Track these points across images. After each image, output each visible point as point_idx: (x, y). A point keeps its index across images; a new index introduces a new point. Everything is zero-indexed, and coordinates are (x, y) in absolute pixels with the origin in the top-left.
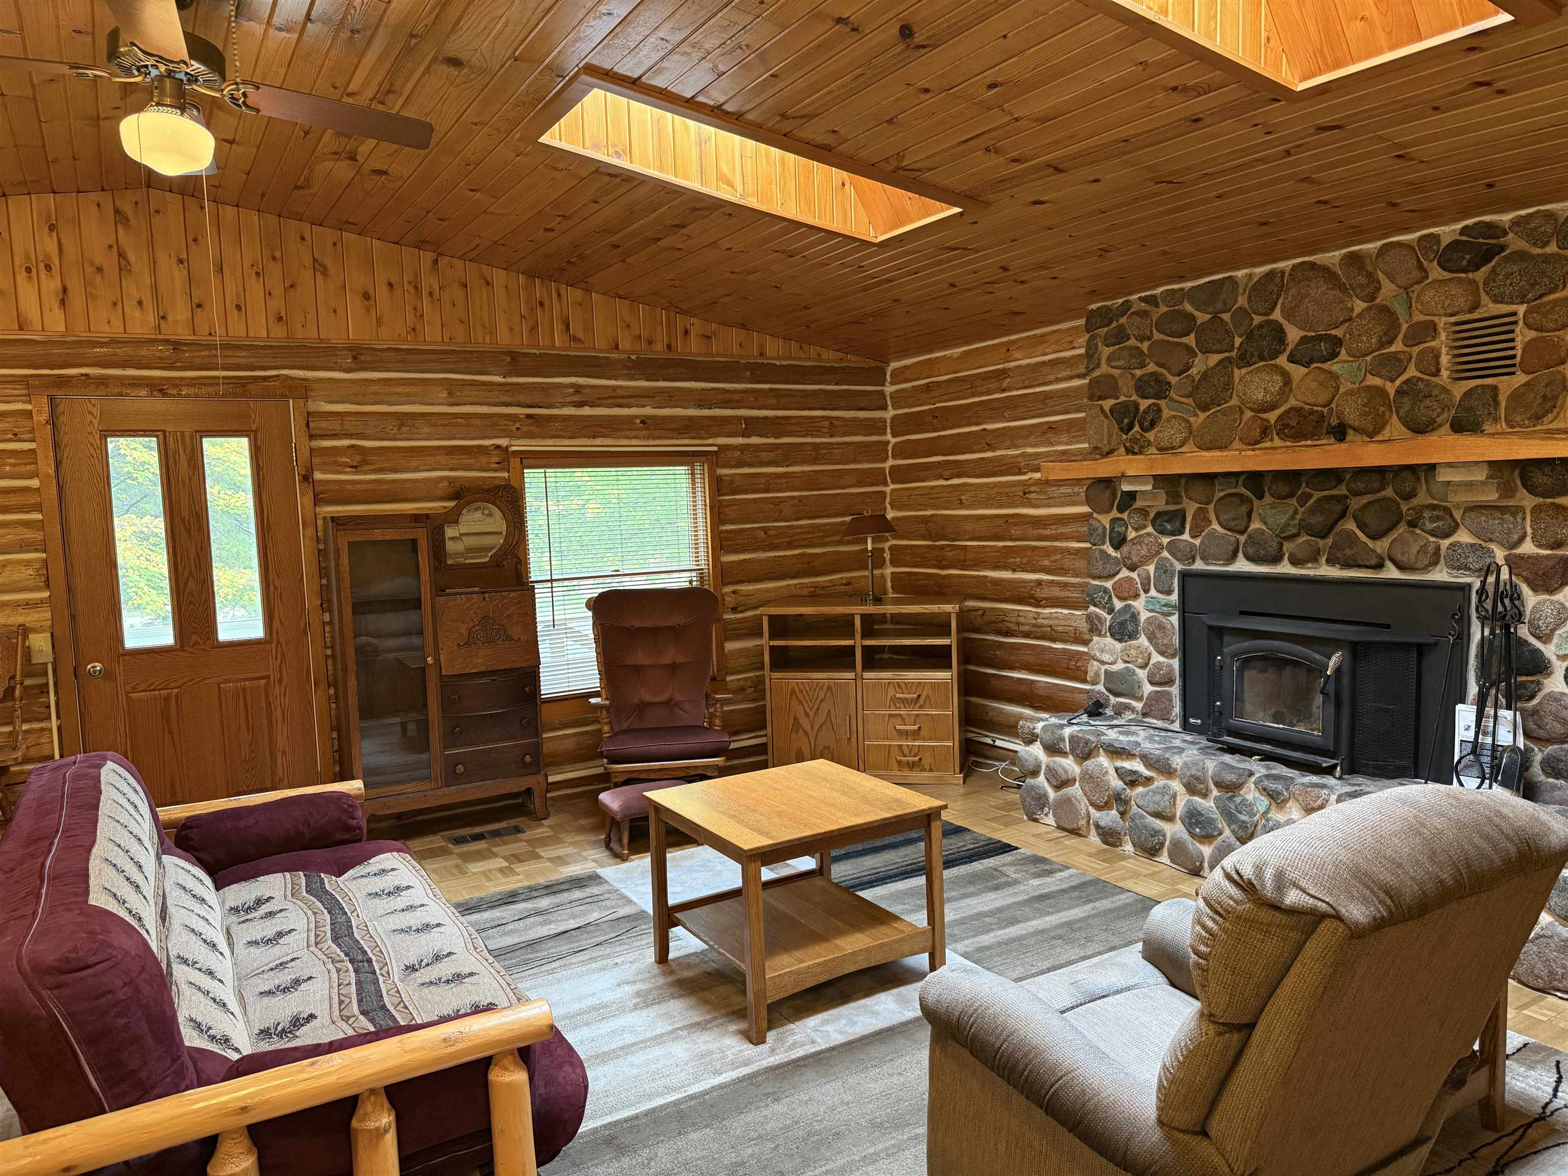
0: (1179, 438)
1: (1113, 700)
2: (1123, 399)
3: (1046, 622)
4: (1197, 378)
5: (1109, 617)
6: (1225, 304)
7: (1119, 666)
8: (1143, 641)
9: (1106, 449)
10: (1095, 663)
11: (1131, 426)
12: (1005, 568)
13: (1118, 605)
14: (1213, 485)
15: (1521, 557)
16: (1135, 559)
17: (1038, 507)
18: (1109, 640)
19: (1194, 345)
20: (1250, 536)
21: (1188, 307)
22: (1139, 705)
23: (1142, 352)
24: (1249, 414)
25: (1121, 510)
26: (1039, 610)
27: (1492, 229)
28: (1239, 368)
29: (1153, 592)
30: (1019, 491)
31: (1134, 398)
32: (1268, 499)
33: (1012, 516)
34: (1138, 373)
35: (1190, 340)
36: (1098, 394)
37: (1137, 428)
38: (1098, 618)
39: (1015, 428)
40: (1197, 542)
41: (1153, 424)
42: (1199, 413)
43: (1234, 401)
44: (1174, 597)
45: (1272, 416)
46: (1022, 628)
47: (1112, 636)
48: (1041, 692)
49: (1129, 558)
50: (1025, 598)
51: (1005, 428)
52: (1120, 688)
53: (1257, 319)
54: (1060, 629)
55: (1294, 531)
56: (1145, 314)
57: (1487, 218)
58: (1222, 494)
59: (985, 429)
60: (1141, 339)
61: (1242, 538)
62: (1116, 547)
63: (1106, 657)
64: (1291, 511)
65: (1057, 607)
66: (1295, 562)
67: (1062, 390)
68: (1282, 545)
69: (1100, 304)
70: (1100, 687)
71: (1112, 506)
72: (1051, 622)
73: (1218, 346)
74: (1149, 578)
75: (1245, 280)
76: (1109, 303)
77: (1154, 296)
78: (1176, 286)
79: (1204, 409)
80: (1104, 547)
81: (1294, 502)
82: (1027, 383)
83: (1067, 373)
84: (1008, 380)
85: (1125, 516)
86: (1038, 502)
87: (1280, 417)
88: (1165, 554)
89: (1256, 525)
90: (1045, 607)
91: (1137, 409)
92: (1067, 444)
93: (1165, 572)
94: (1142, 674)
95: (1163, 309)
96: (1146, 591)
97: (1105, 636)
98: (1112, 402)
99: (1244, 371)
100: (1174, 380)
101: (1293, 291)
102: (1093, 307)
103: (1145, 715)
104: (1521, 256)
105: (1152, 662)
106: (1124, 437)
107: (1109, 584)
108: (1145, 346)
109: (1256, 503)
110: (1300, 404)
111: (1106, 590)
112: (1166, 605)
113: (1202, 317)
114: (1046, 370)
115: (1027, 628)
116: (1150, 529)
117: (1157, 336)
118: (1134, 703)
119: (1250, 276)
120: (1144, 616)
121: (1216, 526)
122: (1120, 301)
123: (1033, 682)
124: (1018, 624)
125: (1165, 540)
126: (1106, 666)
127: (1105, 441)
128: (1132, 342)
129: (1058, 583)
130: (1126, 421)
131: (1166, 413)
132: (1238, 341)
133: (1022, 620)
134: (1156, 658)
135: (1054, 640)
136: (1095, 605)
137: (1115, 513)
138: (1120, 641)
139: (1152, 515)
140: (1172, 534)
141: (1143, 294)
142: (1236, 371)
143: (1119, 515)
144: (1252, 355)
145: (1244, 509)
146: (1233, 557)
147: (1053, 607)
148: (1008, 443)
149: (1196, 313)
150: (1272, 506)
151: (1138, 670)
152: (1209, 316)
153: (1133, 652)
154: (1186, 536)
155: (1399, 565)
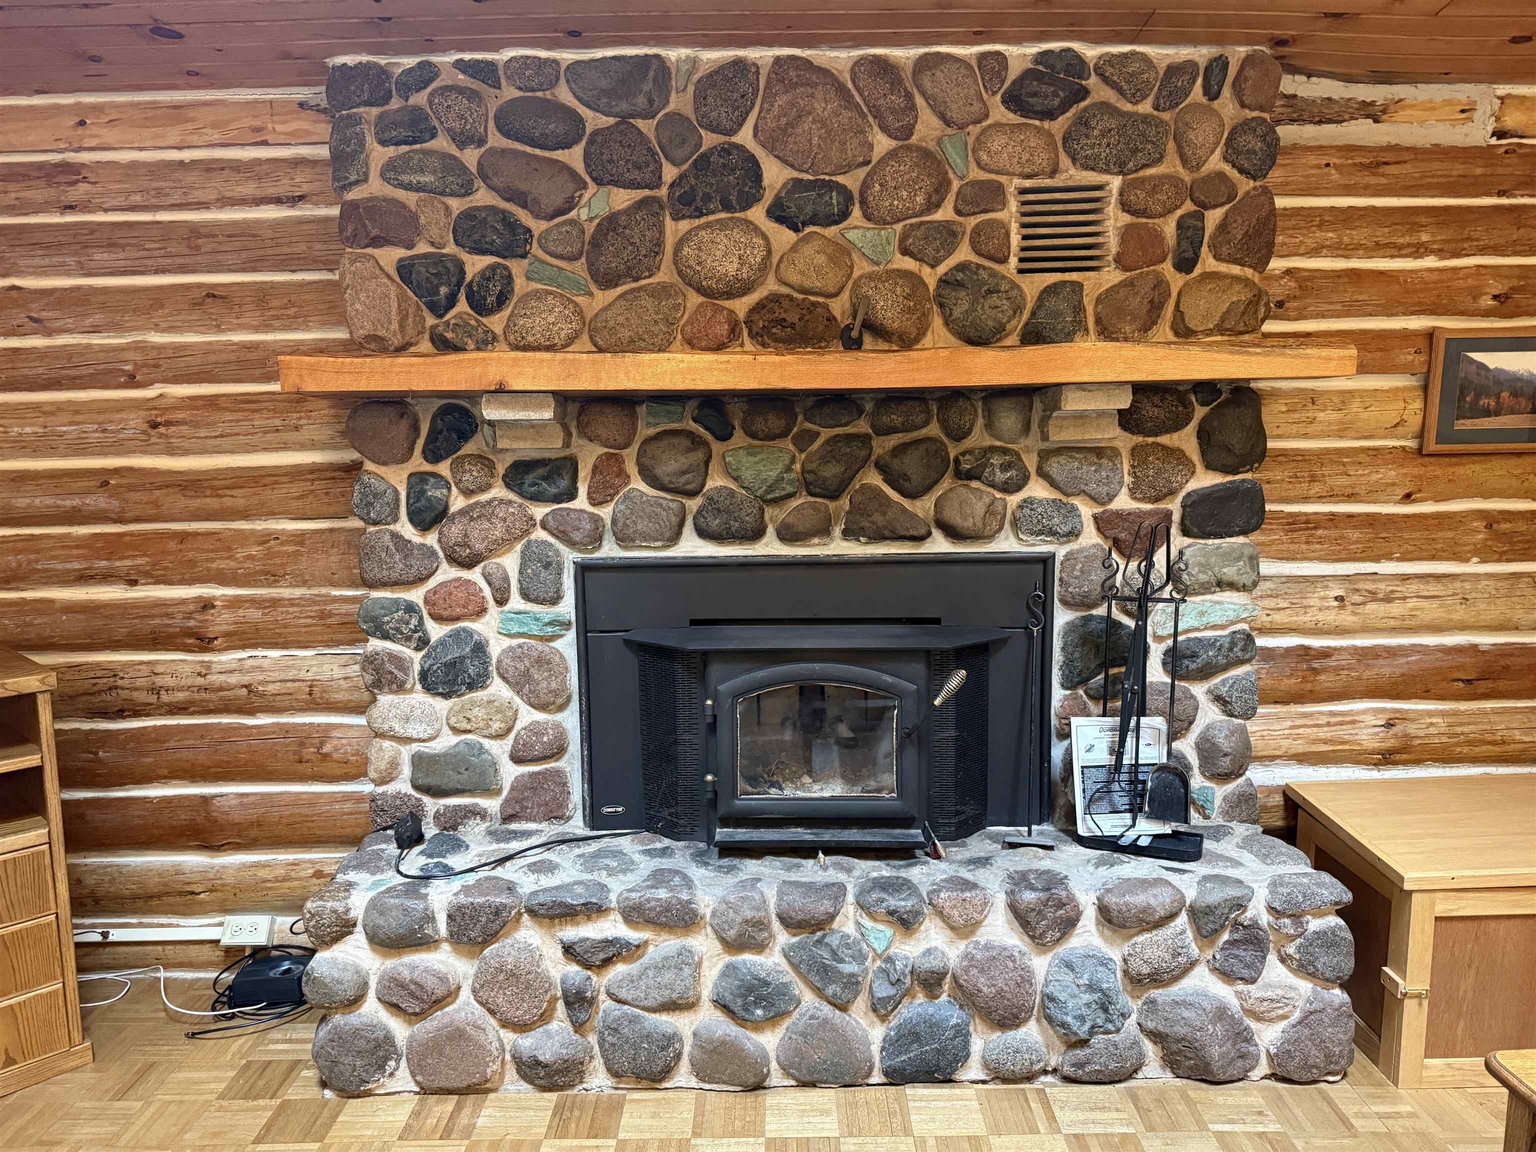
0: (566, 330)
1: (431, 805)
2: (423, 248)
3: (233, 679)
4: (590, 229)
5: (417, 657)
6: (651, 101)
7: (446, 742)
8: (498, 689)
9: (396, 341)
10: (387, 744)
11: (452, 301)
12: (107, 578)
13: (436, 631)
14: (634, 417)
15: (1118, 514)
16: (479, 546)
17: (186, 452)
18: (419, 698)
19: (579, 166)
20: (710, 499)
21: (564, 95)
22: (492, 805)
23: (464, 169)
24: (695, 299)
25: (433, 455)
26: (206, 657)
28: (676, 218)
29: (516, 602)
30: (136, 421)
31: (451, 249)
32: (739, 438)
33: (117, 471)
34: (456, 205)
35: (574, 157)
36: (374, 232)
37: (462, 306)
38: (395, 659)
39: (105, 290)
40: (606, 512)
41: (502, 300)
42: (594, 288)
43: (665, 275)
44: (567, 607)
45: (741, 306)
46: (165, 697)
47: (429, 688)
48: (237, 816)
49: (466, 545)
50: (174, 636)
51: (78, 288)
52: (452, 779)
53: (710, 140)
54: (271, 688)
55: (790, 489)
56: (473, 95)
58: (652, 432)
59: (14, 288)
60: (463, 140)
61: (693, 504)
62: (423, 523)
63: (415, 730)
64: (786, 459)
65: (254, 646)
66: (787, 535)
67: (234, 223)
68: (762, 511)
69: (365, 58)
70: (402, 786)
71: (411, 450)
72: (246, 679)
73: (636, 175)
74: (506, 579)
75: (685, 68)
76: (382, 60)
77: (492, 64)
78: (543, 54)
79: (607, 281)
80: (396, 527)
81: (788, 444)
82: (137, 199)
83: (250, 189)
84: (83, 187)
85: (444, 468)
86: (186, 444)
87: (759, 307)
88: (540, 534)
89: (716, 481)
90: (221, 650)
91: (462, 272)
92: (257, 329)
93: (547, 566)
94: (500, 749)
95: (510, 92)
96: (501, 602)
97: (411, 690)
98: (401, 253)
99: (685, 225)
100: (538, 226)
101: (782, 100)
102: (350, 60)
103: (508, 818)
104: (1105, 107)
105: (519, 726)
106: (431, 321)
107: (416, 596)
108: (471, 157)
109: (717, 447)
110: (784, 290)
111: (411, 608)
112: (550, 624)
113: (594, 120)
114: (191, 178)
115: (181, 696)
116: (499, 491)
117: (495, 140)
118: (483, 802)
119: (694, 62)
120: (497, 647)
121: (638, 484)
122: (410, 62)
123: (205, 800)
124: (155, 690)
125: (539, 511)
126: (415, 747)
127: (395, 326)
128: (441, 143)
129: (253, 602)
130: (443, 290)
131: (520, 285)
132: (670, 173)
133: (168, 681)
134: (528, 716)
135: (251, 712)
136: (386, 637)
137: (418, 463)
138: (446, 696)
139: (501, 469)
140: (557, 499)
141: (467, 56)
142: (669, 222)
143: (427, 467)
144: (707, 198)
145: (700, 455)
146: (674, 538)
147: (243, 647)
148: (98, 318)
149: (582, 110)
150: (750, 451)
151: (487, 743)
152: (612, 121)
153: (478, 713)
154: (581, 502)
155: (952, 533)
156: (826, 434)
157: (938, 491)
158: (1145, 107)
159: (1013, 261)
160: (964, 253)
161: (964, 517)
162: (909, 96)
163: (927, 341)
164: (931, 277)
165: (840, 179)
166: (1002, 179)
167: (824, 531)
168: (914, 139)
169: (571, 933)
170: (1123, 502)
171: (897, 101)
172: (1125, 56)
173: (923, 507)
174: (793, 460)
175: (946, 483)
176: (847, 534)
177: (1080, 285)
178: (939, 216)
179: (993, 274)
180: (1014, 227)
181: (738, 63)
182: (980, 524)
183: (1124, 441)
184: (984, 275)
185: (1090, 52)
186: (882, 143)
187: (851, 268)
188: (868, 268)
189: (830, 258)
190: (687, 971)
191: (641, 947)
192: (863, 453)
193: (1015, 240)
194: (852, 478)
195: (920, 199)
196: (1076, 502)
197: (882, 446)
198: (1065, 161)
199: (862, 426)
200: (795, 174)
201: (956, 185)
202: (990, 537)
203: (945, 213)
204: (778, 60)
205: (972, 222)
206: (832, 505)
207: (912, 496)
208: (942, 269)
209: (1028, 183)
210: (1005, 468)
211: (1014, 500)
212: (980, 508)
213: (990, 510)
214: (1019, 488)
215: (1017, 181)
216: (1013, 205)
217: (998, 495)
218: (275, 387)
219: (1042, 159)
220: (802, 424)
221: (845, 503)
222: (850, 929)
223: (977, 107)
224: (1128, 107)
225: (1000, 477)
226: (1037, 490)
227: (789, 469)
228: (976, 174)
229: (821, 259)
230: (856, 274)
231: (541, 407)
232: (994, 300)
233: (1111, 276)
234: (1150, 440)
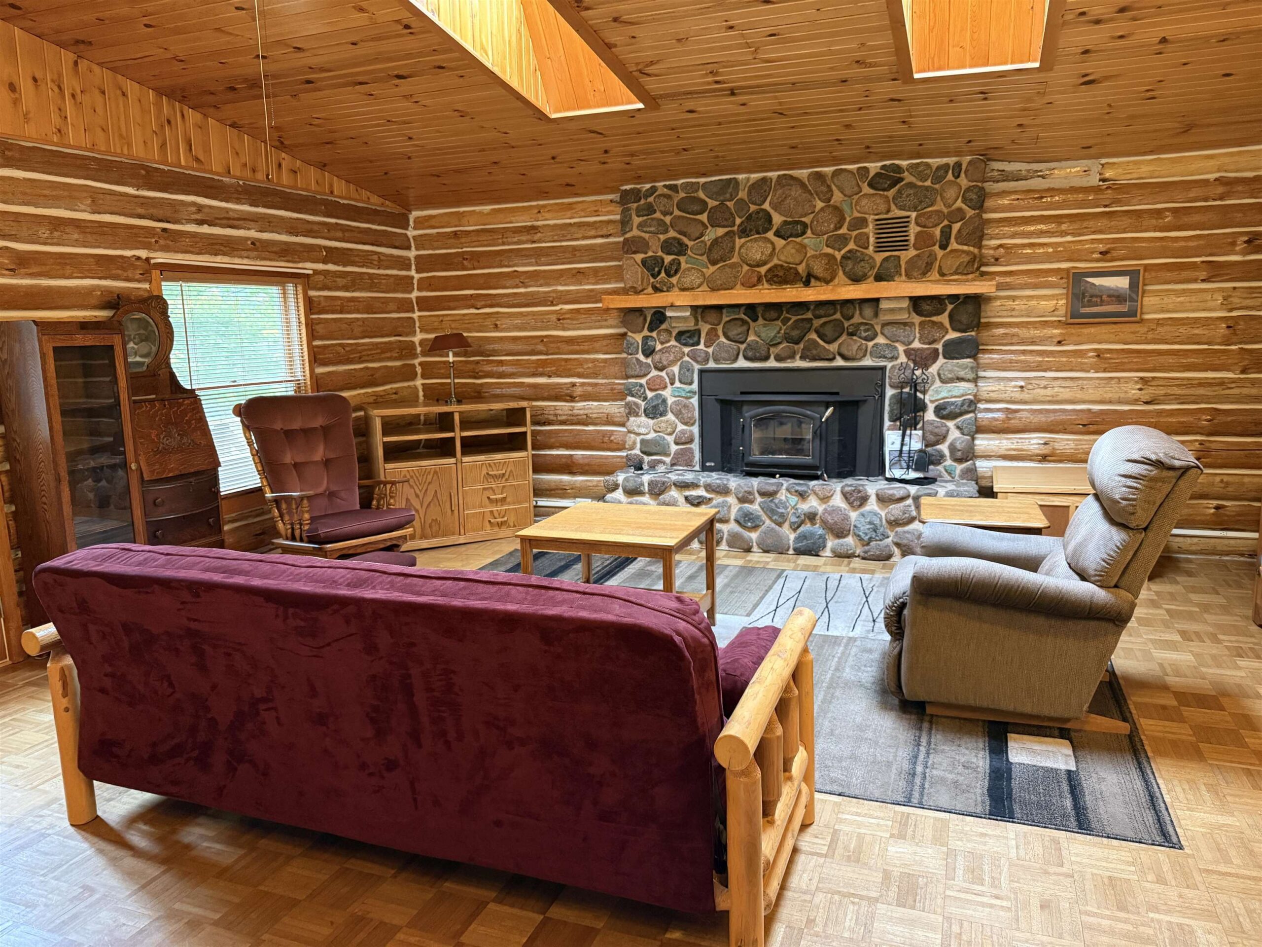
0: (698, 281)
1: (646, 459)
2: (650, 254)
3: (581, 412)
4: (709, 243)
5: (643, 404)
6: (731, 195)
7: (652, 435)
8: (670, 416)
9: (640, 288)
10: (632, 435)
11: (659, 273)
12: (541, 375)
13: (650, 394)
14: (721, 313)
15: (913, 349)
16: (665, 363)
17: (569, 329)
18: (643, 419)
19: (705, 220)
20: (749, 345)
21: (701, 195)
22: (668, 460)
23: (665, 223)
24: (746, 268)
25: (651, 330)
26: (573, 404)
27: (898, 169)
28: (740, 238)
29: (677, 384)
30: (554, 318)
31: (660, 253)
32: (761, 321)
33: (546, 336)
34: (662, 237)
35: (704, 217)
36: (634, 249)
37: (663, 274)
38: (636, 404)
39: (545, 271)
40: (710, 350)
41: (676, 272)
42: (709, 266)
43: (735, 259)
44: (695, 386)
45: (763, 270)
46: (559, 418)
47: (647, 415)
48: (581, 461)
49: (660, 362)
50: (562, 396)
51: (536, 271)
52: (653, 449)
53: (753, 208)
54: (594, 416)
55: (779, 340)
56: (669, 197)
57: (897, 162)
58: (728, 319)
59: (515, 271)
60: (665, 214)
61: (743, 347)
62: (647, 355)
63: (642, 430)
64: (778, 328)
65: (589, 400)
66: (778, 359)
67: (587, 245)
68: (769, 349)
69: (632, 186)
70: (637, 451)
71: (643, 327)
72: (586, 412)
73: (725, 223)
74: (674, 375)
75: (744, 181)
76: (638, 186)
77: (676, 186)
78: (694, 180)
79: (714, 263)
80: (638, 356)
81: (779, 323)
82: (556, 238)
83: (593, 233)
84: (539, 235)
85: (654, 334)
86: (570, 326)
87: (770, 270)
88: (686, 358)
89: (752, 338)
90: (578, 402)
91: (663, 262)
92: (593, 284)
93: (688, 370)
94: (670, 439)
95: (682, 195)
96: (672, 384)
97: (641, 416)
98: (642, 256)
99: (743, 240)
100: (690, 244)
101: (779, 192)
102: (628, 187)
103: (673, 465)
104: (911, 185)
105: (677, 430)
106: (652, 280)
107: (643, 381)
108: (668, 219)
109: (752, 324)
110: (780, 263)
111: (641, 385)
112: (689, 392)
113: (712, 203)
114: (573, 230)
115: (564, 418)
116: (673, 343)
117: (677, 212)
118: (664, 458)
119: (748, 179)
120: (670, 401)
121: (723, 339)
122: (648, 186)
123: (571, 456)
124: (556, 415)
125: (686, 350)
126: (642, 437)
127: (640, 283)
128: (658, 215)
129: (589, 384)
130: (656, 269)
131: (684, 266)
132: (738, 221)
133: (560, 412)
134: (681, 427)
135: (586, 425)
136: (633, 396)
137: (646, 332)
138: (652, 418)
139: (674, 334)
140: (693, 345)
141: (667, 183)
142: (737, 240)
143: (649, 334)
144: (751, 230)
145: (745, 328)
146: (736, 359)
147: (585, 401)
148: (542, 281)
149: (707, 200)
150: (765, 326)
151: (666, 437)
152: (718, 203)
153: (663, 425)
154: (701, 346)
155: (845, 358)
156: (794, 318)
157: (840, 341)
158: (928, 183)
159: (871, 248)
160: (851, 246)
161: (848, 351)
162: (829, 187)
163: (836, 281)
164: (838, 255)
165: (803, 219)
166: (866, 216)
167: (792, 357)
168: (832, 202)
169: (687, 493)
170: (916, 344)
171: (824, 189)
172: (918, 164)
173: (833, 347)
174: (781, 329)
175: (844, 337)
176: (802, 358)
177: (899, 257)
178: (841, 232)
179: (862, 253)
180: (871, 235)
181: (764, 179)
182: (854, 353)
183: (917, 319)
184: (859, 254)
185: (904, 163)
186: (820, 205)
187: (806, 254)
188: (813, 253)
189: (797, 250)
190: (725, 508)
191: (711, 500)
192: (809, 325)
193: (872, 240)
194: (805, 335)
195: (832, 226)
196: (897, 345)
197: (817, 323)
198: (893, 207)
199: (809, 315)
200: (785, 219)
201: (848, 219)
202: (860, 359)
203: (844, 230)
204: (779, 176)
205: (855, 233)
206: (796, 347)
207: (828, 342)
208: (843, 252)
209: (877, 217)
210: (866, 331)
211: (871, 344)
212: (855, 347)
213: (859, 348)
214: (872, 339)
215: (872, 217)
216: (871, 226)
217: (864, 342)
218: (600, 305)
219: (883, 207)
220: (785, 315)
221: (801, 346)
222: (783, 498)
223: (856, 189)
224: (920, 184)
225: (864, 334)
226: (881, 340)
227: (779, 333)
228: (856, 214)
229: (793, 251)
230: (808, 255)
231: (686, 311)
232: (862, 264)
233: (912, 252)
234: (928, 319)
